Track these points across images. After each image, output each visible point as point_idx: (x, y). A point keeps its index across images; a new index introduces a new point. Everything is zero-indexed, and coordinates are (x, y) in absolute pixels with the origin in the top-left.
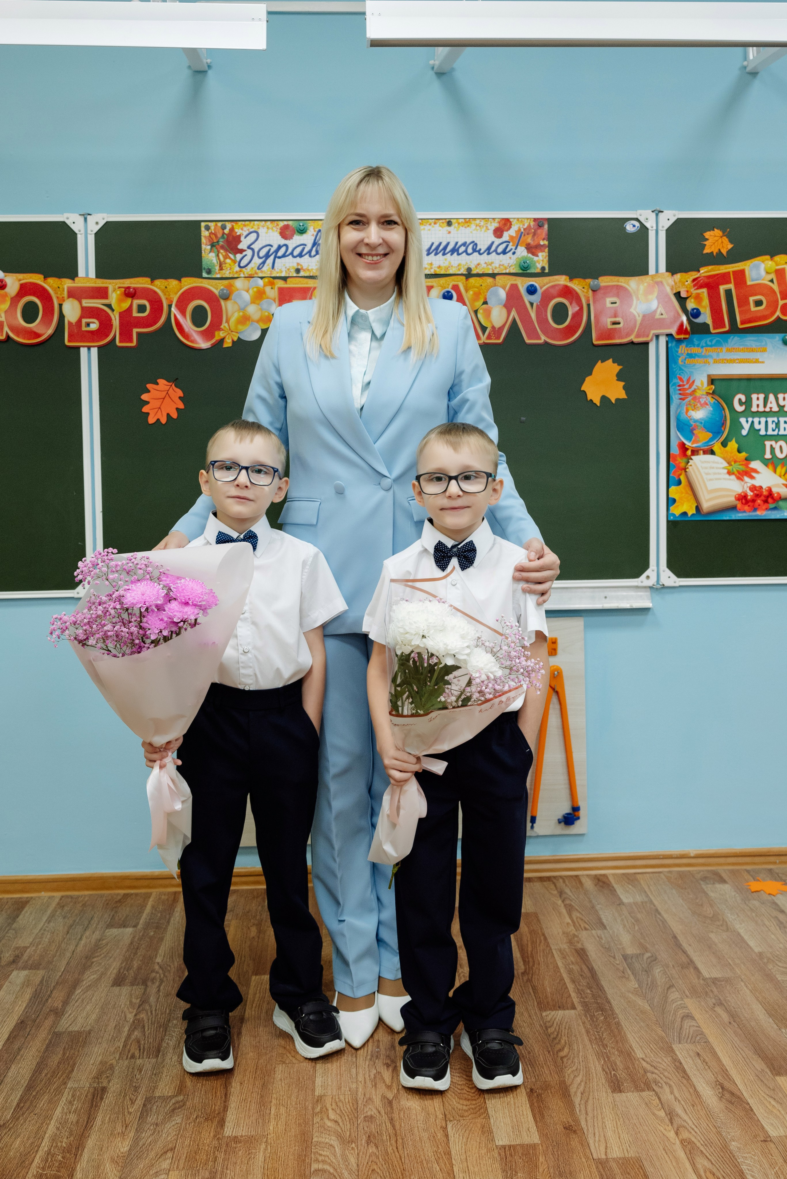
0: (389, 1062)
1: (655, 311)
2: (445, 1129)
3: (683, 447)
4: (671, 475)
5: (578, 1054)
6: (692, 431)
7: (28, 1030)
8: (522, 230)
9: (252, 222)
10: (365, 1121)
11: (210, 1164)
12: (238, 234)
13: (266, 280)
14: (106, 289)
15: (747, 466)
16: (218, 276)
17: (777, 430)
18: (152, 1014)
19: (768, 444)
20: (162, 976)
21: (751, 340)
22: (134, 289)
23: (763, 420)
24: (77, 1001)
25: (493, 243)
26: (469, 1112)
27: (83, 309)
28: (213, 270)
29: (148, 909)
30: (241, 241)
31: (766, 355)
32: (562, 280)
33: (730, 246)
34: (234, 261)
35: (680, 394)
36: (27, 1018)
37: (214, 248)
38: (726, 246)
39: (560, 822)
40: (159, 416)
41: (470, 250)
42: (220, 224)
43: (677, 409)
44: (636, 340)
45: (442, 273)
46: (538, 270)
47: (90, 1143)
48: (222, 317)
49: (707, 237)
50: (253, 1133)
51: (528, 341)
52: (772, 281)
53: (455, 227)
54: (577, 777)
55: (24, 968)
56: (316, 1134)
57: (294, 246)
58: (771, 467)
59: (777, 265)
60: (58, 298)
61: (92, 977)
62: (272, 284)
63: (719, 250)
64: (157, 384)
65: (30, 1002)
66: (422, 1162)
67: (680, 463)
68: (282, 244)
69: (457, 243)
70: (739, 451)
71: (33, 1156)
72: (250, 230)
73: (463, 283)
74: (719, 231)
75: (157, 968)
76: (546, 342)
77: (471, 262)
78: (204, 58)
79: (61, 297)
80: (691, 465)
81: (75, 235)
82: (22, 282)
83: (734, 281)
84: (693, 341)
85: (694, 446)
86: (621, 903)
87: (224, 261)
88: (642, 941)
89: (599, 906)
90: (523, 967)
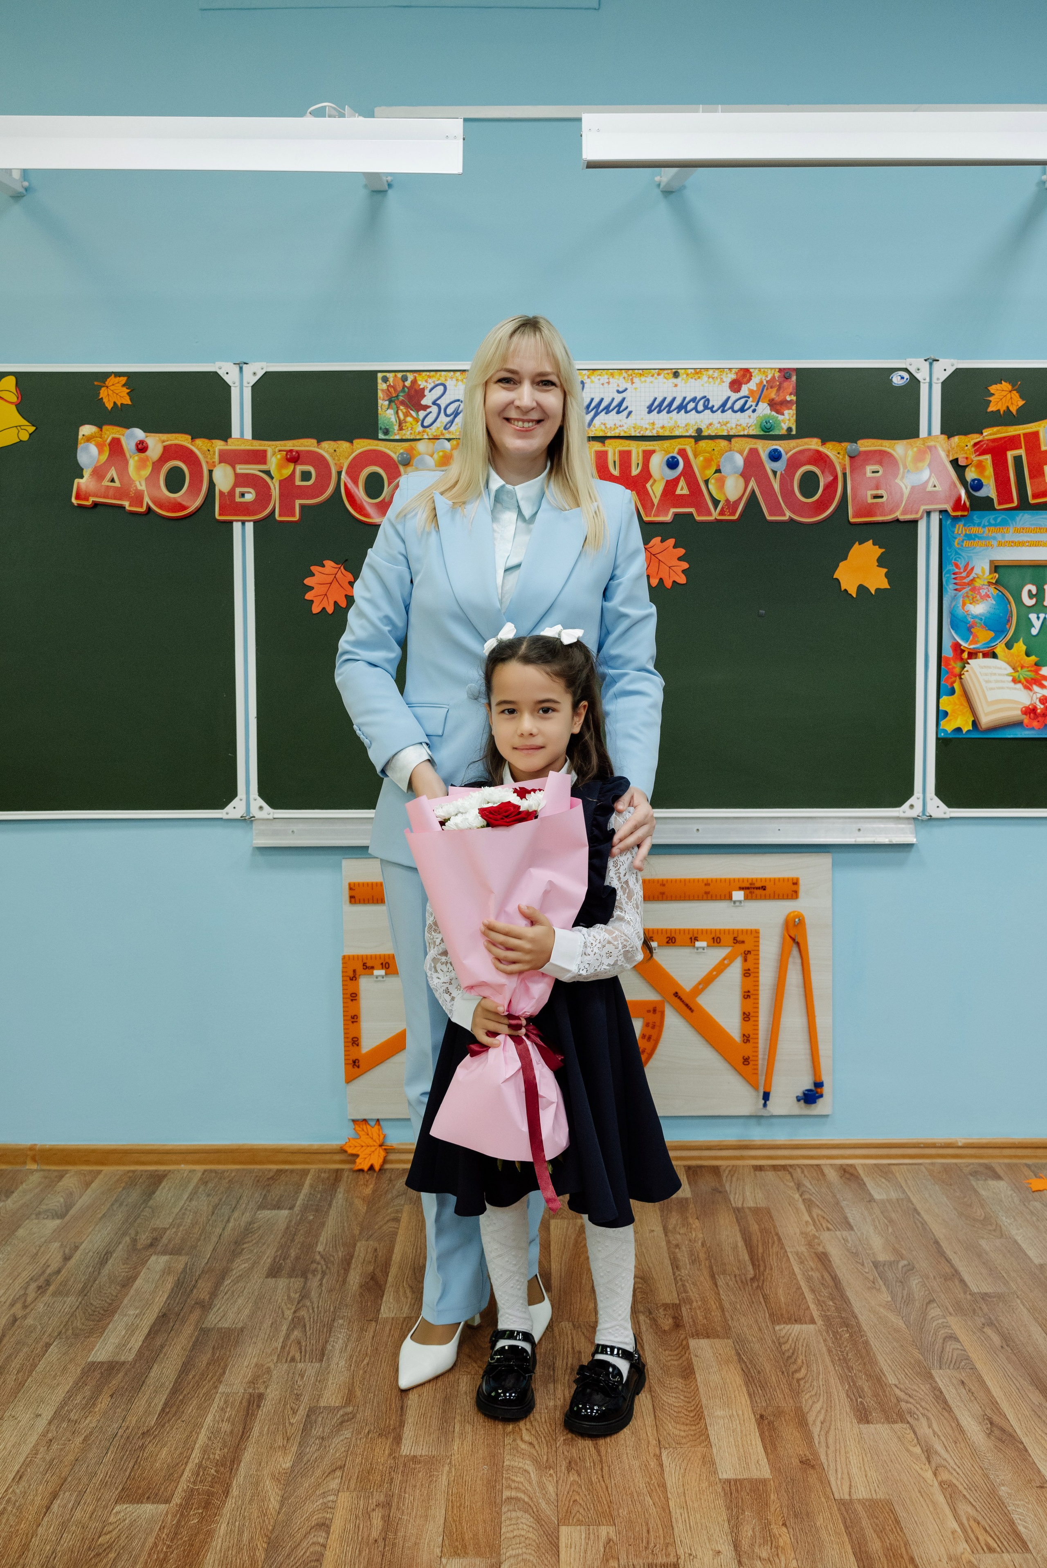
1: (927, 482)
2: (659, 1457)
4: (942, 682)
5: (818, 1377)
6: (969, 629)
7: (171, 1324)
8: (765, 383)
9: (439, 373)
10: (564, 1444)
11: (386, 1486)
12: (421, 387)
13: (454, 442)
14: (265, 451)
15: (1036, 672)
16: (397, 437)
18: (314, 1311)
20: (324, 1267)
21: (1044, 518)
22: (297, 452)
24: (227, 1292)
25: (729, 398)
26: (688, 1439)
27: (237, 475)
28: (391, 430)
29: (306, 1189)
30: (424, 396)
32: (814, 444)
33: (1021, 403)
34: (417, 420)
35: (955, 584)
36: (170, 1310)
37: (393, 404)
38: (1016, 402)
39: (798, 1100)
40: (325, 604)
41: (700, 407)
42: (400, 375)
43: (951, 602)
44: (902, 518)
45: (666, 435)
46: (784, 432)
47: (247, 1456)
49: (992, 391)
51: (769, 518)
53: (683, 379)
54: (821, 1046)
55: (164, 1253)
56: (507, 1457)
60: (207, 462)
61: (243, 1266)
63: (1008, 407)
64: (324, 566)
65: (172, 1292)
66: (632, 1494)
67: (954, 668)
69: (685, 398)
70: (1028, 654)
71: (182, 1468)
72: (437, 382)
73: (691, 447)
74: (1007, 385)
75: (318, 1258)
76: (791, 520)
77: (701, 421)
78: (384, 178)
79: (211, 461)
80: (967, 671)
81: (228, 387)
82: (166, 443)
83: (1025, 446)
84: (973, 519)
85: (972, 647)
86: (872, 1200)
87: (404, 419)
88: (897, 1246)
89: (844, 1202)
90: (752, 1272)
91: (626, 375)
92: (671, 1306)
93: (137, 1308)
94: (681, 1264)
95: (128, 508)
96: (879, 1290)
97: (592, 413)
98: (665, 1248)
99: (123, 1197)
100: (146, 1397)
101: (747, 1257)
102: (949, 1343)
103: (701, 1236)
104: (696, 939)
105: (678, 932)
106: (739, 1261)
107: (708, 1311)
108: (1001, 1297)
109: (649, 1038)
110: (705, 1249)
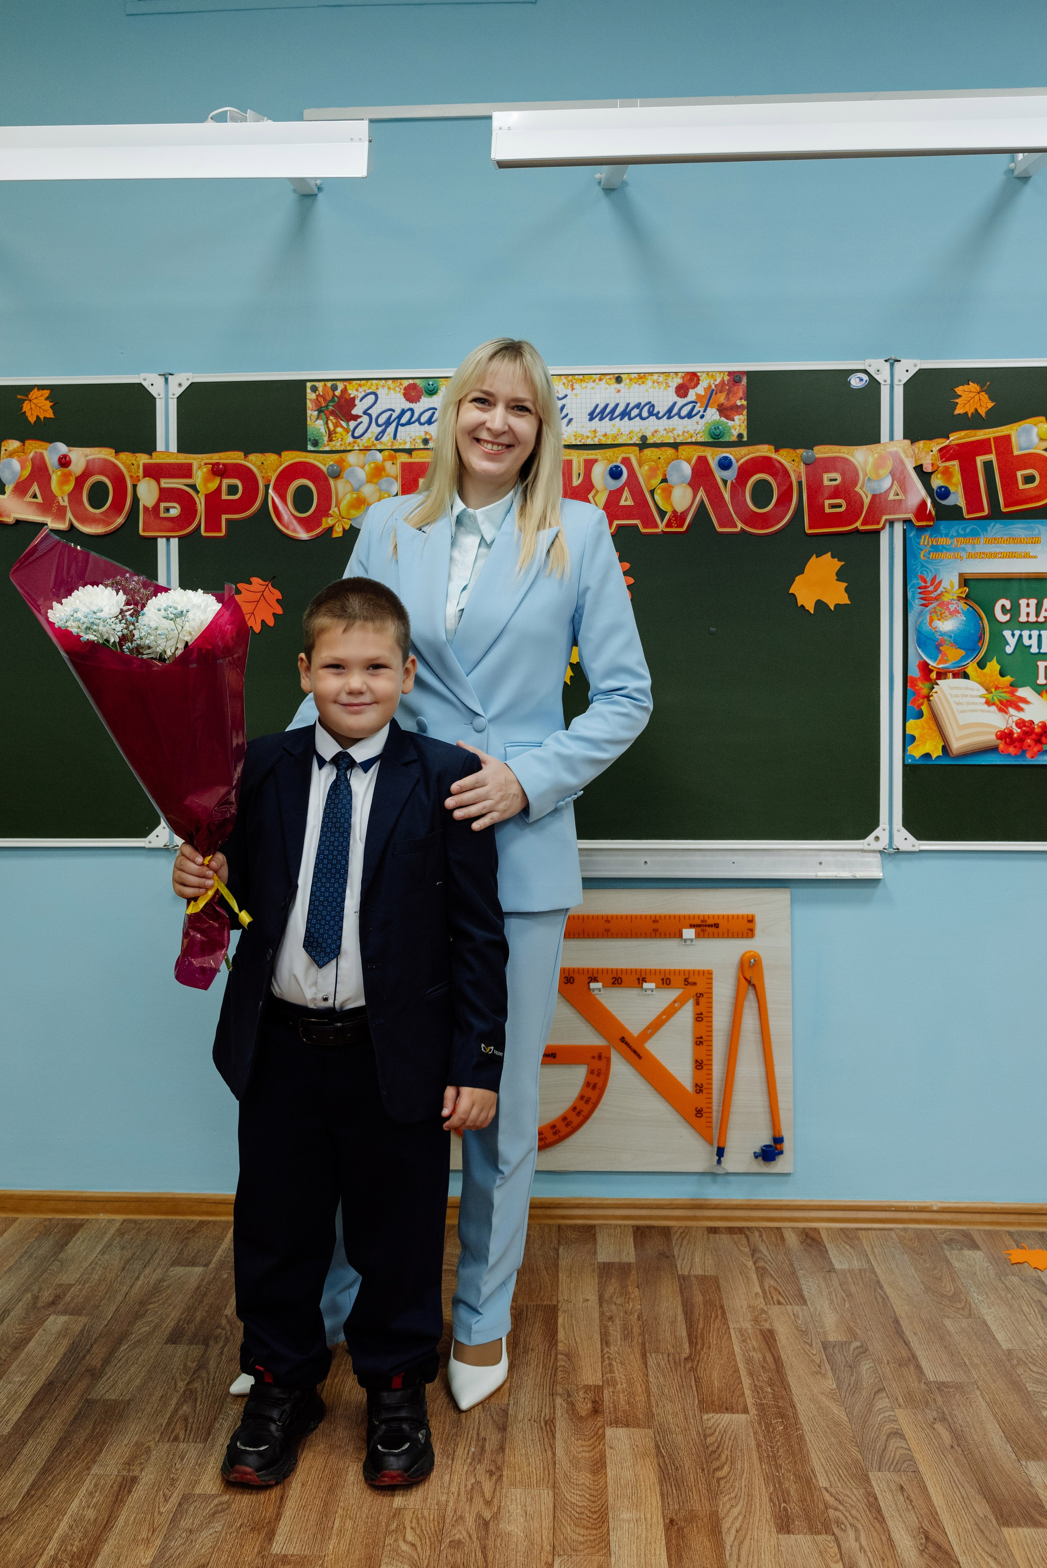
0: (493, 1468)
1: (888, 491)
3: (925, 668)
4: (909, 705)
5: (741, 1476)
6: (938, 647)
7: (56, 1394)
8: (713, 387)
9: (370, 382)
12: (352, 396)
13: (386, 453)
14: (190, 465)
15: (1012, 693)
16: (327, 449)
18: (208, 1383)
19: (1042, 665)
20: (229, 1333)
21: (1019, 528)
22: (224, 465)
23: (1035, 633)
24: (121, 1359)
25: (675, 404)
26: (586, 1545)
27: (162, 490)
28: (320, 441)
30: (356, 405)
31: (1039, 547)
32: (765, 450)
33: (991, 405)
34: (347, 431)
35: (921, 598)
36: (58, 1377)
37: (323, 414)
38: (985, 404)
39: (755, 1155)
41: (645, 414)
42: (329, 384)
43: (917, 618)
44: (862, 528)
45: (609, 442)
46: (734, 438)
48: (331, 500)
49: (959, 393)
50: (307, 1552)
51: (720, 530)
53: (626, 384)
54: (781, 1098)
55: (64, 1312)
57: (422, 410)
58: (1044, 695)
60: (131, 477)
61: (143, 1330)
62: (393, 459)
63: (976, 410)
64: (250, 583)
65: (64, 1357)
67: (921, 689)
68: (406, 409)
69: (628, 405)
70: (1002, 674)
72: (368, 391)
73: (635, 456)
74: (976, 385)
75: (224, 1322)
76: (743, 531)
77: (646, 428)
78: (315, 183)
79: (135, 475)
80: (936, 692)
81: (153, 398)
82: (87, 458)
83: (996, 450)
84: (939, 530)
85: (940, 666)
86: (832, 1270)
87: (334, 430)
88: (852, 1324)
89: (801, 1272)
90: (688, 1351)
91: (566, 381)
92: (593, 1388)
93: (23, 1375)
94: (612, 1338)
95: (50, 525)
96: (824, 1376)
98: (597, 1321)
99: (34, 1248)
100: (14, 1476)
101: (684, 1333)
102: (893, 1441)
103: (638, 1307)
104: (644, 980)
105: (624, 972)
106: (676, 1337)
107: (632, 1394)
108: (959, 1387)
109: (594, 1087)
110: (640, 1323)
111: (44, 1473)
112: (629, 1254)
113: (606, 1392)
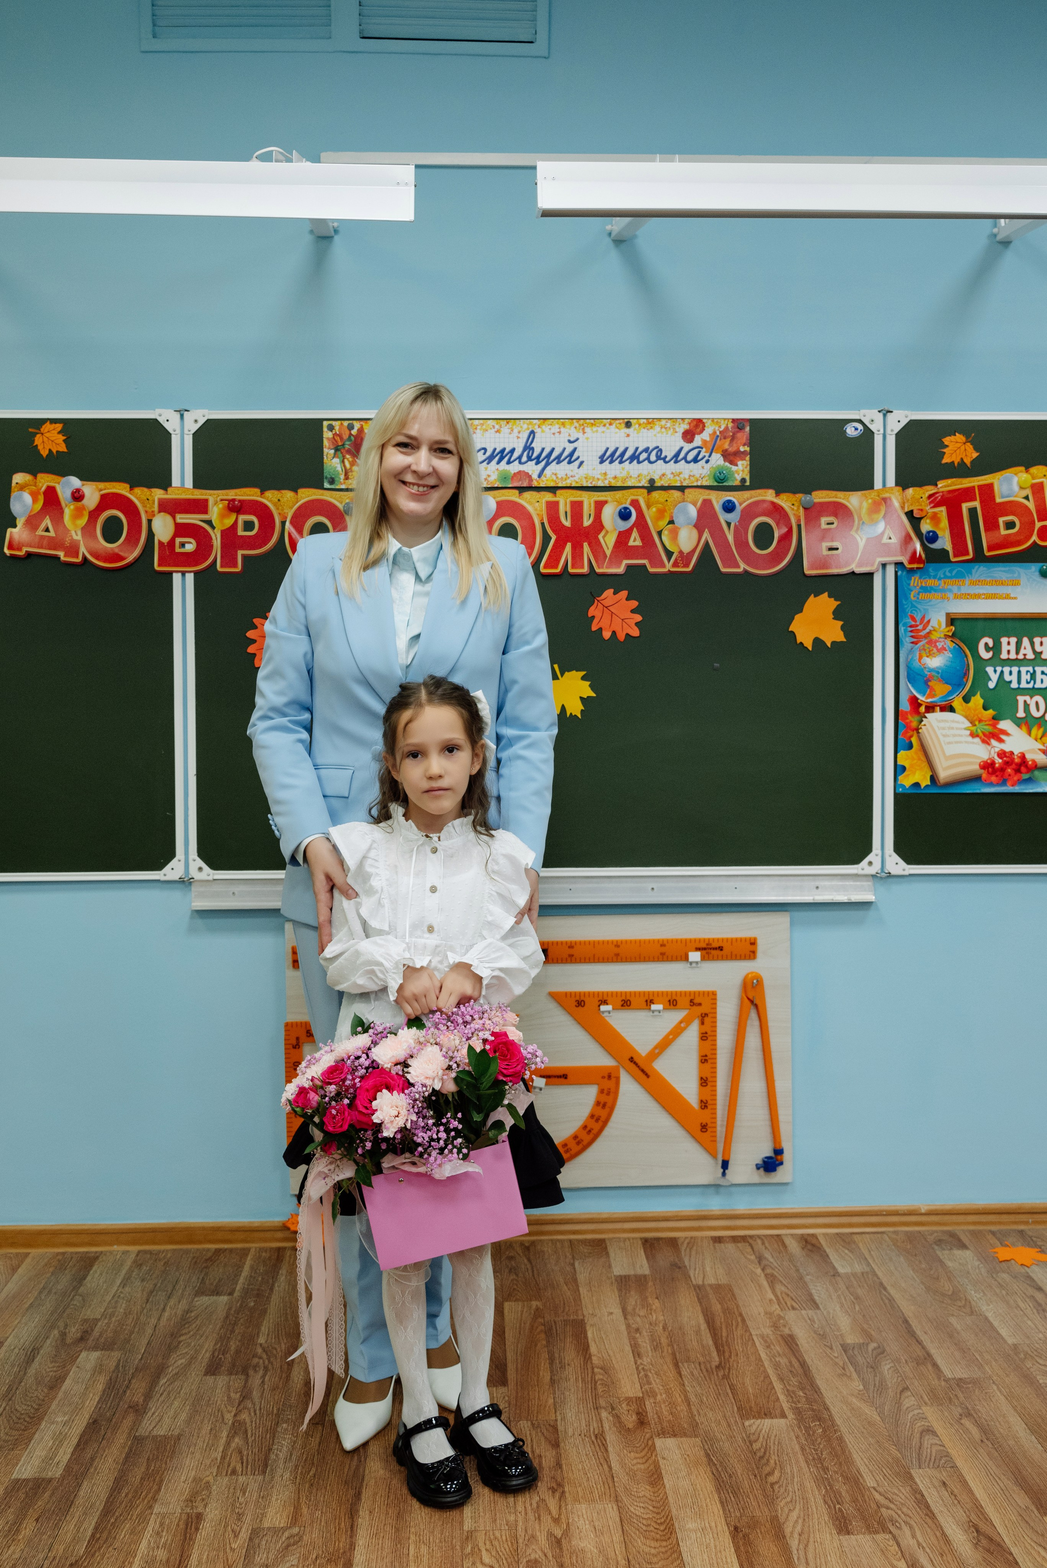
0: (555, 1484)
1: (882, 535)
3: (914, 701)
4: (900, 737)
5: (792, 1480)
6: (927, 682)
7: (102, 1432)
8: (718, 433)
14: (206, 501)
15: (994, 726)
16: (343, 487)
17: (1032, 682)
18: (255, 1414)
19: (1021, 699)
20: (267, 1362)
21: (1000, 571)
22: (240, 501)
23: (1015, 670)
24: (162, 1394)
25: (681, 449)
26: (659, 1557)
27: (177, 525)
28: (336, 479)
29: (246, 1272)
31: (1018, 589)
32: (769, 495)
33: (975, 455)
35: (912, 637)
36: (101, 1416)
37: (339, 453)
38: (970, 454)
39: (758, 1167)
41: (653, 457)
42: (346, 423)
43: (908, 655)
44: (858, 570)
45: (619, 484)
46: (737, 483)
49: (946, 443)
51: (723, 570)
52: (1027, 498)
53: (635, 429)
54: (782, 1111)
55: (95, 1348)
58: (1024, 727)
59: (1033, 478)
60: (146, 512)
61: (180, 1362)
63: (962, 459)
65: (103, 1395)
67: (911, 722)
69: (637, 449)
70: (985, 708)
73: (644, 498)
74: (961, 436)
75: (259, 1351)
76: (746, 571)
77: (654, 472)
78: (331, 224)
79: (150, 511)
80: (924, 725)
81: (169, 435)
82: (101, 492)
83: (980, 497)
84: (928, 572)
85: (929, 700)
86: (836, 1274)
87: (350, 469)
88: (865, 1326)
89: (809, 1277)
90: (717, 1359)
91: (577, 425)
92: (634, 1400)
93: (65, 1414)
94: (642, 1350)
95: (63, 558)
96: (849, 1377)
97: (543, 463)
98: (625, 1333)
99: (52, 1284)
100: (75, 1520)
101: (711, 1342)
102: (927, 1438)
103: (662, 1318)
104: (652, 1002)
105: (632, 994)
106: (703, 1346)
107: (672, 1405)
108: (975, 1382)
109: (604, 1106)
110: (667, 1333)
111: (105, 1515)
112: (642, 1266)
113: (647, 1403)
